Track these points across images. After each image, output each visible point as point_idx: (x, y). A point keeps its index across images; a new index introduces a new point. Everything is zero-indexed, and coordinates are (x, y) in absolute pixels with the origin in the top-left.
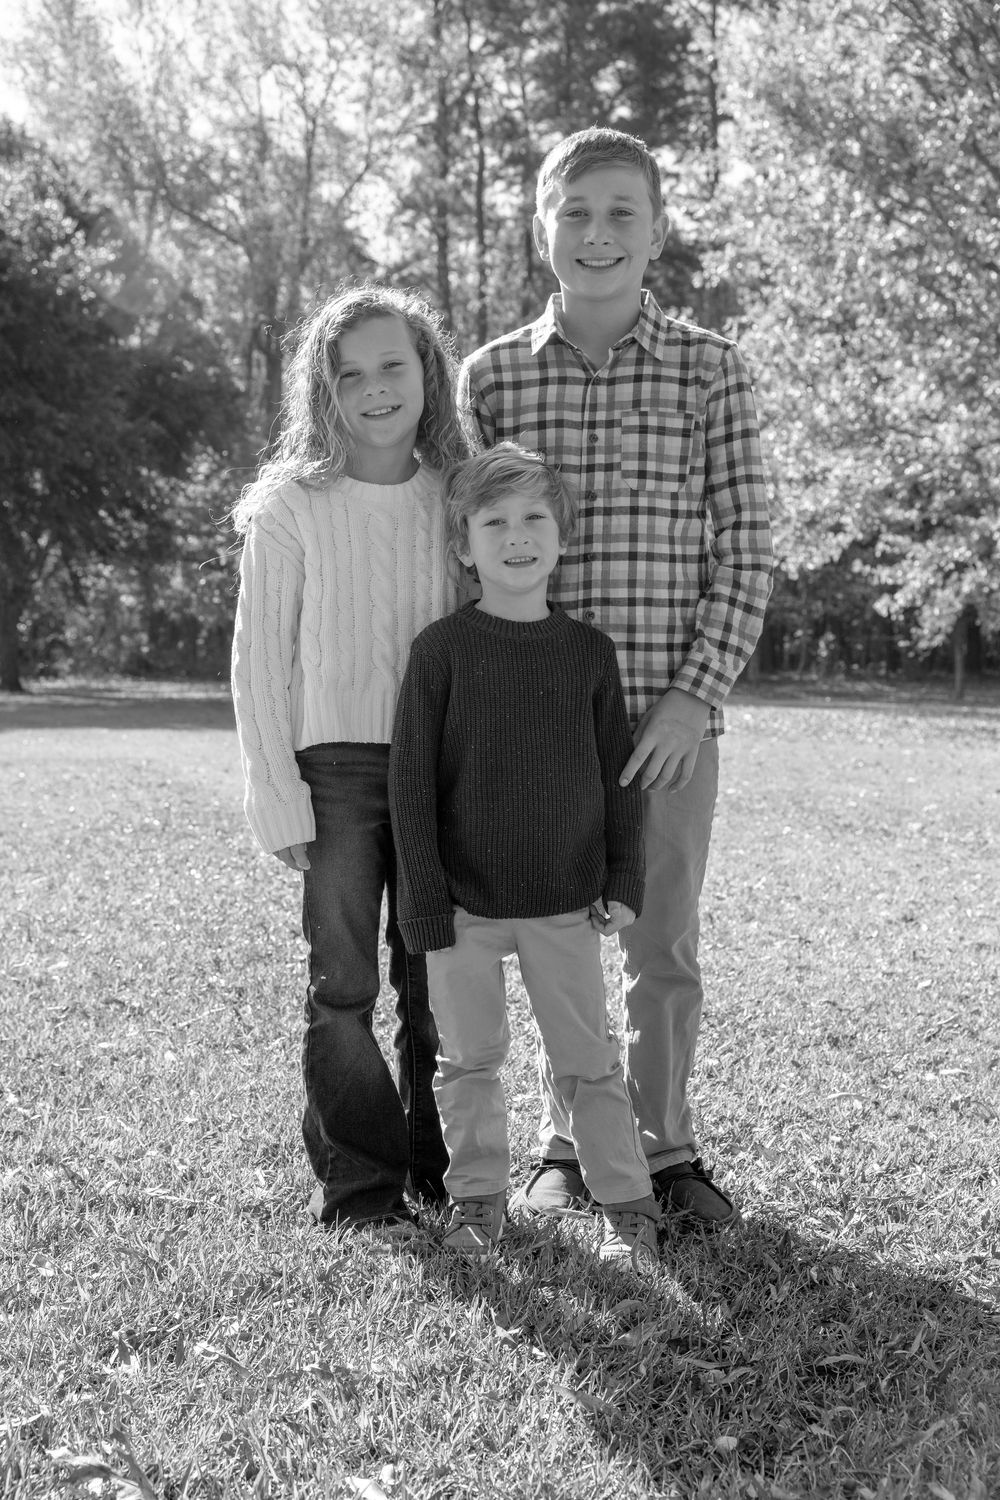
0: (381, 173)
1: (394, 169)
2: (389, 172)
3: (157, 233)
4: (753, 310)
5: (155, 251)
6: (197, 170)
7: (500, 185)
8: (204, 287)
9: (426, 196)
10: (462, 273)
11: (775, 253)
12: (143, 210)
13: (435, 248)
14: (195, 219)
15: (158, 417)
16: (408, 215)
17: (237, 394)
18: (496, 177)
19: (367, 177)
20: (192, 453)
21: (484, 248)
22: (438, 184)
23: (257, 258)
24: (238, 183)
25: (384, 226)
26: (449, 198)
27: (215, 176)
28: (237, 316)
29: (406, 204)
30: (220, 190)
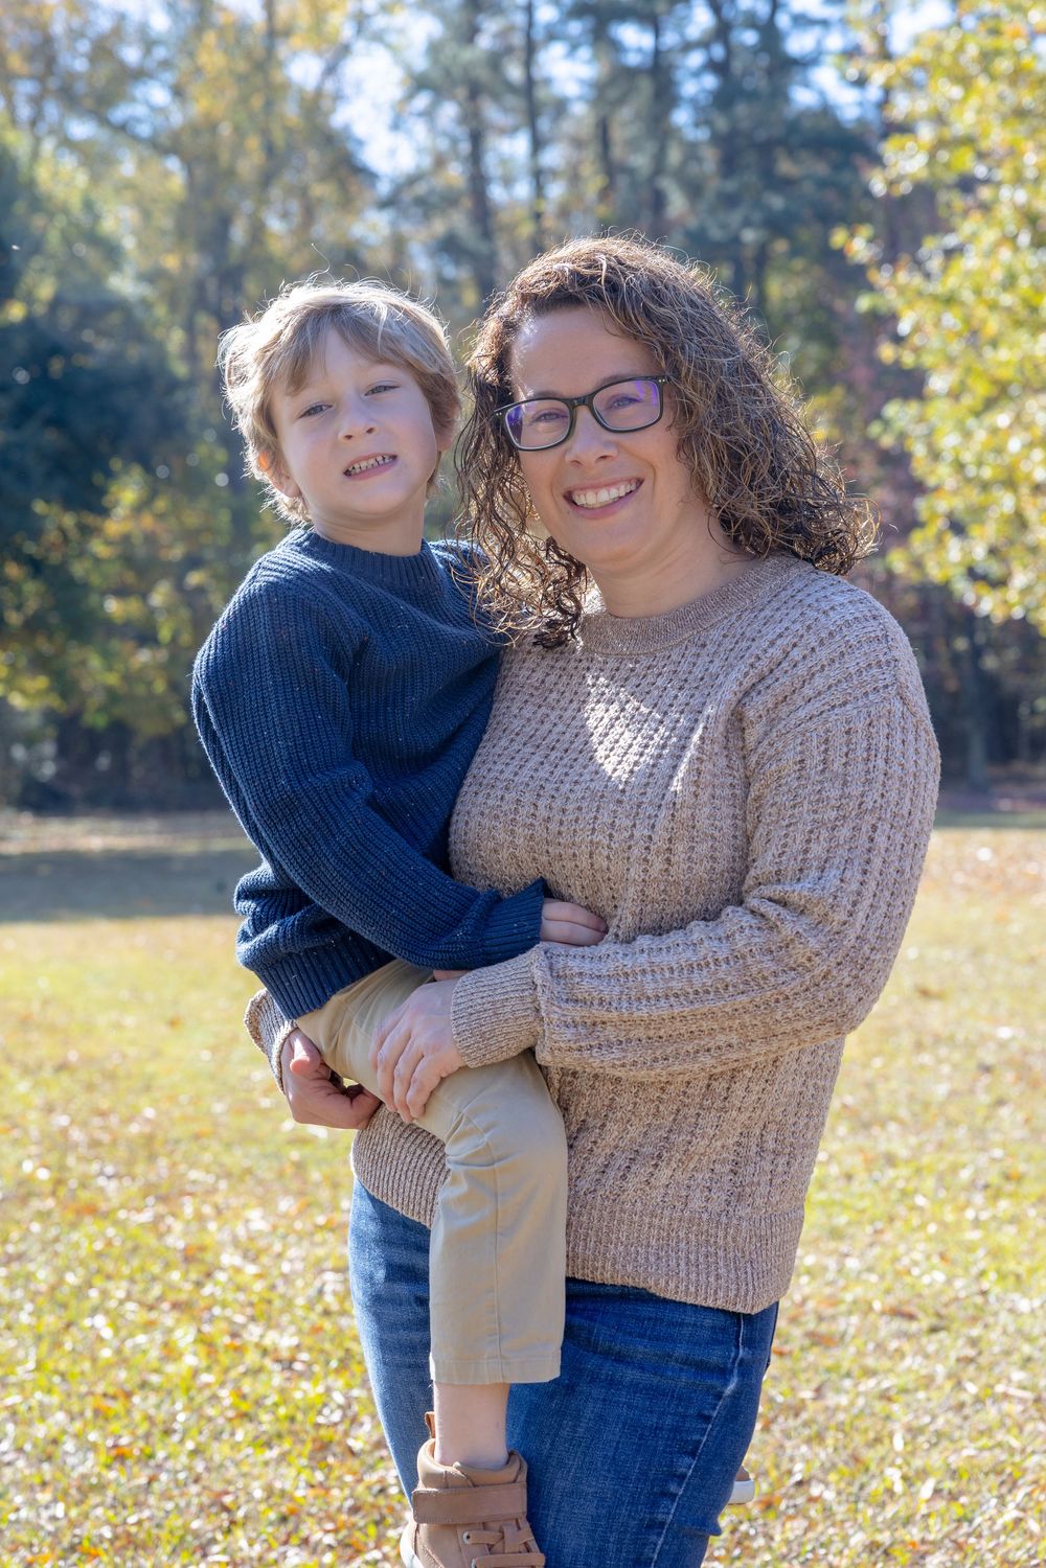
0: (378, 37)
1: (401, 31)
2: (392, 38)
3: (48, 146)
4: (968, 227)
5: (43, 174)
6: (103, 50)
7: (557, 49)
8: (119, 220)
9: (448, 73)
10: (508, 182)
11: (997, 137)
12: (25, 112)
13: (465, 147)
14: (104, 121)
15: (57, 422)
16: (422, 101)
17: (174, 385)
18: (552, 36)
19: (360, 45)
20: (110, 475)
21: (538, 144)
22: (467, 55)
23: (200, 172)
24: (166, 64)
25: (387, 117)
26: (483, 74)
27: (131, 55)
28: (171, 262)
29: (419, 83)
30: (140, 74)
